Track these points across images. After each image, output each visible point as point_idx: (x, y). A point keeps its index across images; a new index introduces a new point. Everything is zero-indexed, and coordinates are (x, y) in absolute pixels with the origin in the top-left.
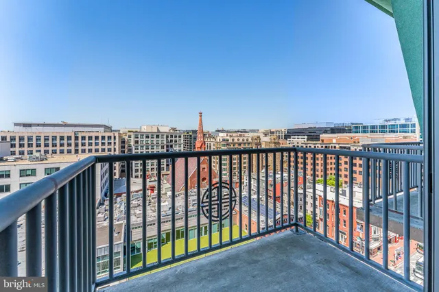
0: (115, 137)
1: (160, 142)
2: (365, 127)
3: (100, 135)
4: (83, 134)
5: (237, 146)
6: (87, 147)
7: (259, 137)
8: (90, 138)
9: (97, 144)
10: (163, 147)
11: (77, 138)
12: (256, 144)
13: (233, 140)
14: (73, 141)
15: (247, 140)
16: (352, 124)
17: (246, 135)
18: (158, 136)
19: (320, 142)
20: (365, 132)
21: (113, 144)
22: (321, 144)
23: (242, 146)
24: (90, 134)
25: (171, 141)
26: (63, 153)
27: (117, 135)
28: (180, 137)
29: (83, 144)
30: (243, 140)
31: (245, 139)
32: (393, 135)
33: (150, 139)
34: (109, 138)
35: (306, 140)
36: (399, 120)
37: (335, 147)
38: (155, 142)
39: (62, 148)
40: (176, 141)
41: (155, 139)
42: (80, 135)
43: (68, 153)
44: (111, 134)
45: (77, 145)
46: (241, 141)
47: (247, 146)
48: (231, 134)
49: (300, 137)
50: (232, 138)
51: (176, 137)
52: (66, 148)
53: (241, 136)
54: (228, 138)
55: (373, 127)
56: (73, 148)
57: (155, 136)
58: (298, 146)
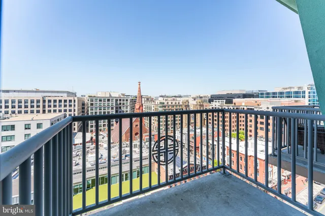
0: (74, 101)
1: (110, 105)
2: (268, 94)
3: (63, 99)
4: (50, 98)
5: (170, 108)
6: (52, 109)
7: (188, 101)
8: (55, 101)
9: (60, 106)
10: (112, 108)
11: (44, 101)
12: (186, 106)
13: (168, 103)
14: (41, 104)
15: (179, 103)
16: (259, 91)
17: (178, 99)
18: (109, 100)
19: (233, 105)
20: (267, 97)
21: (73, 106)
22: (233, 106)
23: (175, 107)
24: (55, 98)
25: (120, 104)
26: (33, 113)
27: (76, 99)
28: (127, 100)
29: (50, 106)
30: (176, 103)
31: (177, 102)
32: (287, 99)
33: (102, 102)
34: (70, 101)
35: (224, 103)
36: (294, 88)
37: (243, 108)
38: (106, 105)
39: (32, 109)
40: (123, 104)
41: (106, 102)
42: (47, 99)
43: (31, 113)
44: (72, 98)
45: (44, 106)
46: (174, 104)
47: (178, 107)
48: (167, 98)
49: (220, 101)
50: (167, 102)
51: (124, 100)
52: (35, 109)
53: (174, 100)
54: (164, 101)
55: (274, 93)
56: (41, 109)
57: (106, 100)
58: (216, 108)
